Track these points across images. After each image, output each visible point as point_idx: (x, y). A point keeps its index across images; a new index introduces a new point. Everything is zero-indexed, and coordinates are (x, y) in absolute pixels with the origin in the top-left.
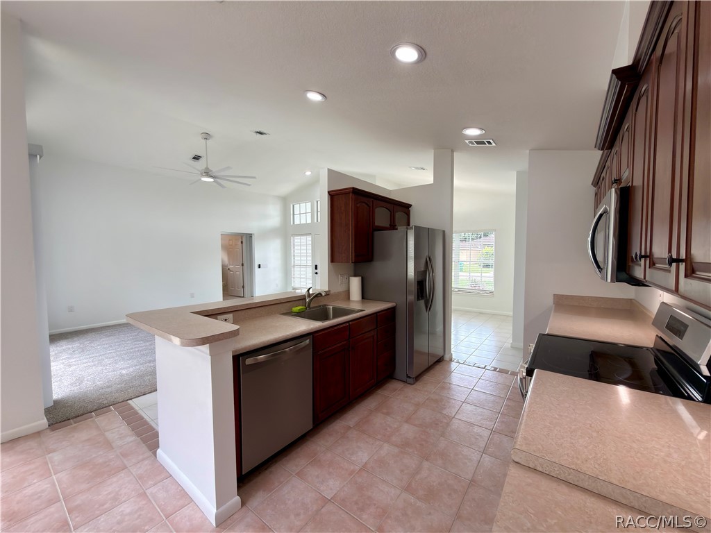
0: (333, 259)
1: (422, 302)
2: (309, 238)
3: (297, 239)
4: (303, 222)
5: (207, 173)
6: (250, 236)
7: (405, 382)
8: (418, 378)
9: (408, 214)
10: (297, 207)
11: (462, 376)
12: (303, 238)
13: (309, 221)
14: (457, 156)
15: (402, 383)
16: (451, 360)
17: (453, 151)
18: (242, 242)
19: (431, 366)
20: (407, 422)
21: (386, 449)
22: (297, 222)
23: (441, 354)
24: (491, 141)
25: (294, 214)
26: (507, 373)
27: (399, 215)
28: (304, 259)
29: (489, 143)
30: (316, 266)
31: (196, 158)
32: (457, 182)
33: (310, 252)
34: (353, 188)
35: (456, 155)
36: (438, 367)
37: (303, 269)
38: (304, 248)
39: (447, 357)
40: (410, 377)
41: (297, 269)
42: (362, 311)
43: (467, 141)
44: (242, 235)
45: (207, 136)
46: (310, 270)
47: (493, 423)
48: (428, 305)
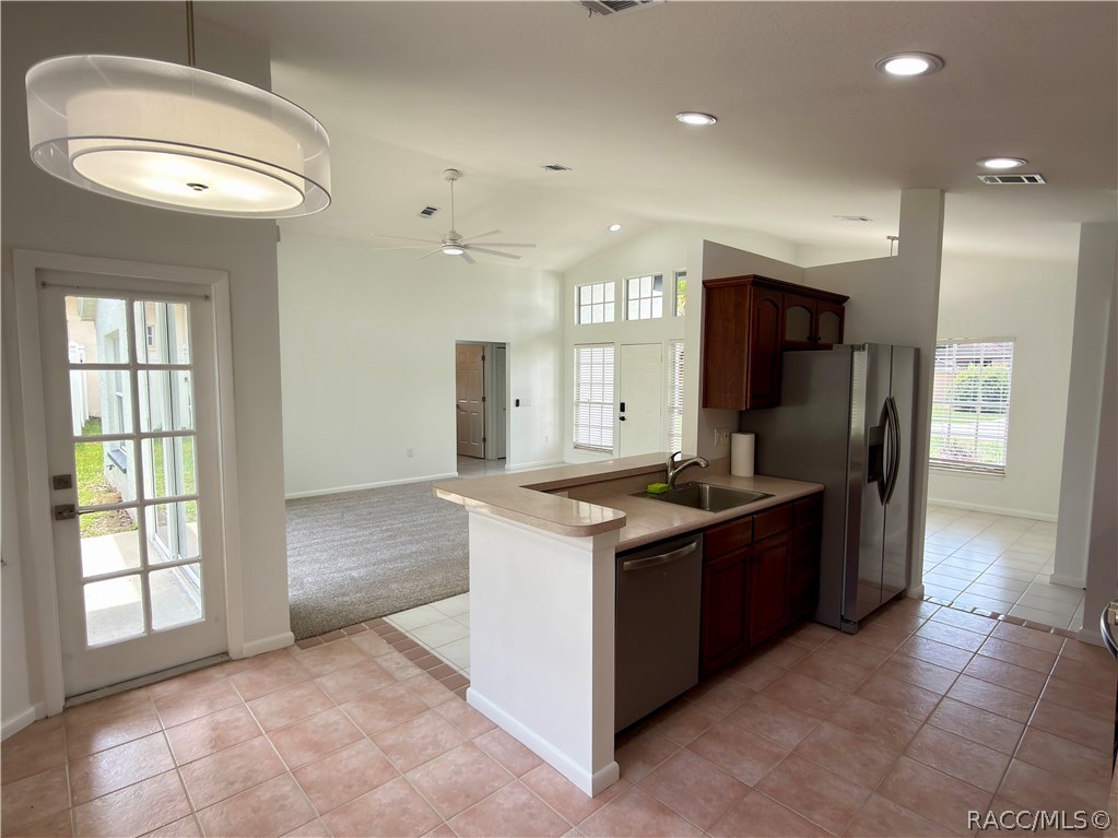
0: (707, 400)
1: (875, 485)
2: (610, 351)
3: (585, 352)
4: (598, 319)
5: (453, 240)
6: (502, 347)
7: (840, 630)
8: (862, 624)
9: (841, 315)
10: (586, 290)
11: (949, 629)
12: (598, 351)
13: (610, 317)
14: (952, 202)
15: (831, 630)
16: (921, 598)
17: (943, 192)
18: (483, 358)
19: (885, 604)
20: (857, 693)
21: (827, 731)
22: (585, 320)
23: (901, 584)
24: (1037, 177)
25: (580, 305)
26: (1048, 631)
27: (826, 320)
28: (597, 390)
29: (1032, 180)
30: (622, 407)
31: (428, 212)
32: (950, 242)
33: (610, 377)
34: (755, 276)
35: (948, 197)
36: (897, 609)
37: (596, 410)
38: (598, 370)
39: (913, 591)
40: (847, 621)
41: (583, 409)
42: (767, 496)
43: (982, 178)
44: (483, 346)
45: (455, 174)
46: (610, 414)
47: (1027, 713)
48: (886, 492)
